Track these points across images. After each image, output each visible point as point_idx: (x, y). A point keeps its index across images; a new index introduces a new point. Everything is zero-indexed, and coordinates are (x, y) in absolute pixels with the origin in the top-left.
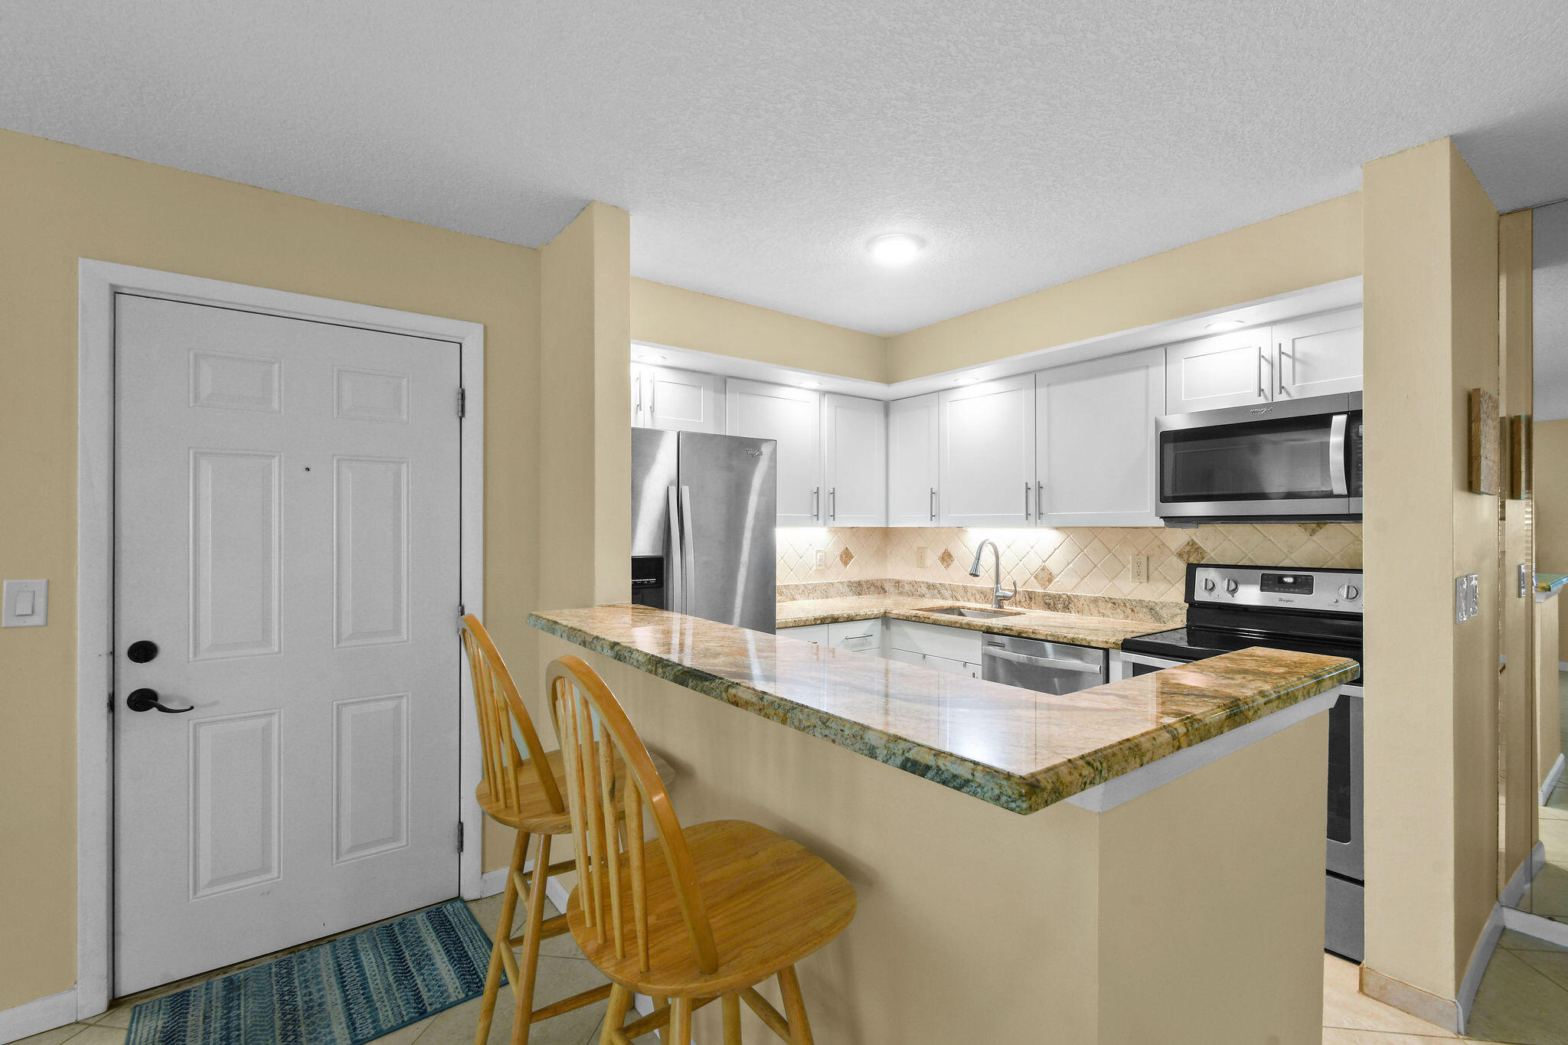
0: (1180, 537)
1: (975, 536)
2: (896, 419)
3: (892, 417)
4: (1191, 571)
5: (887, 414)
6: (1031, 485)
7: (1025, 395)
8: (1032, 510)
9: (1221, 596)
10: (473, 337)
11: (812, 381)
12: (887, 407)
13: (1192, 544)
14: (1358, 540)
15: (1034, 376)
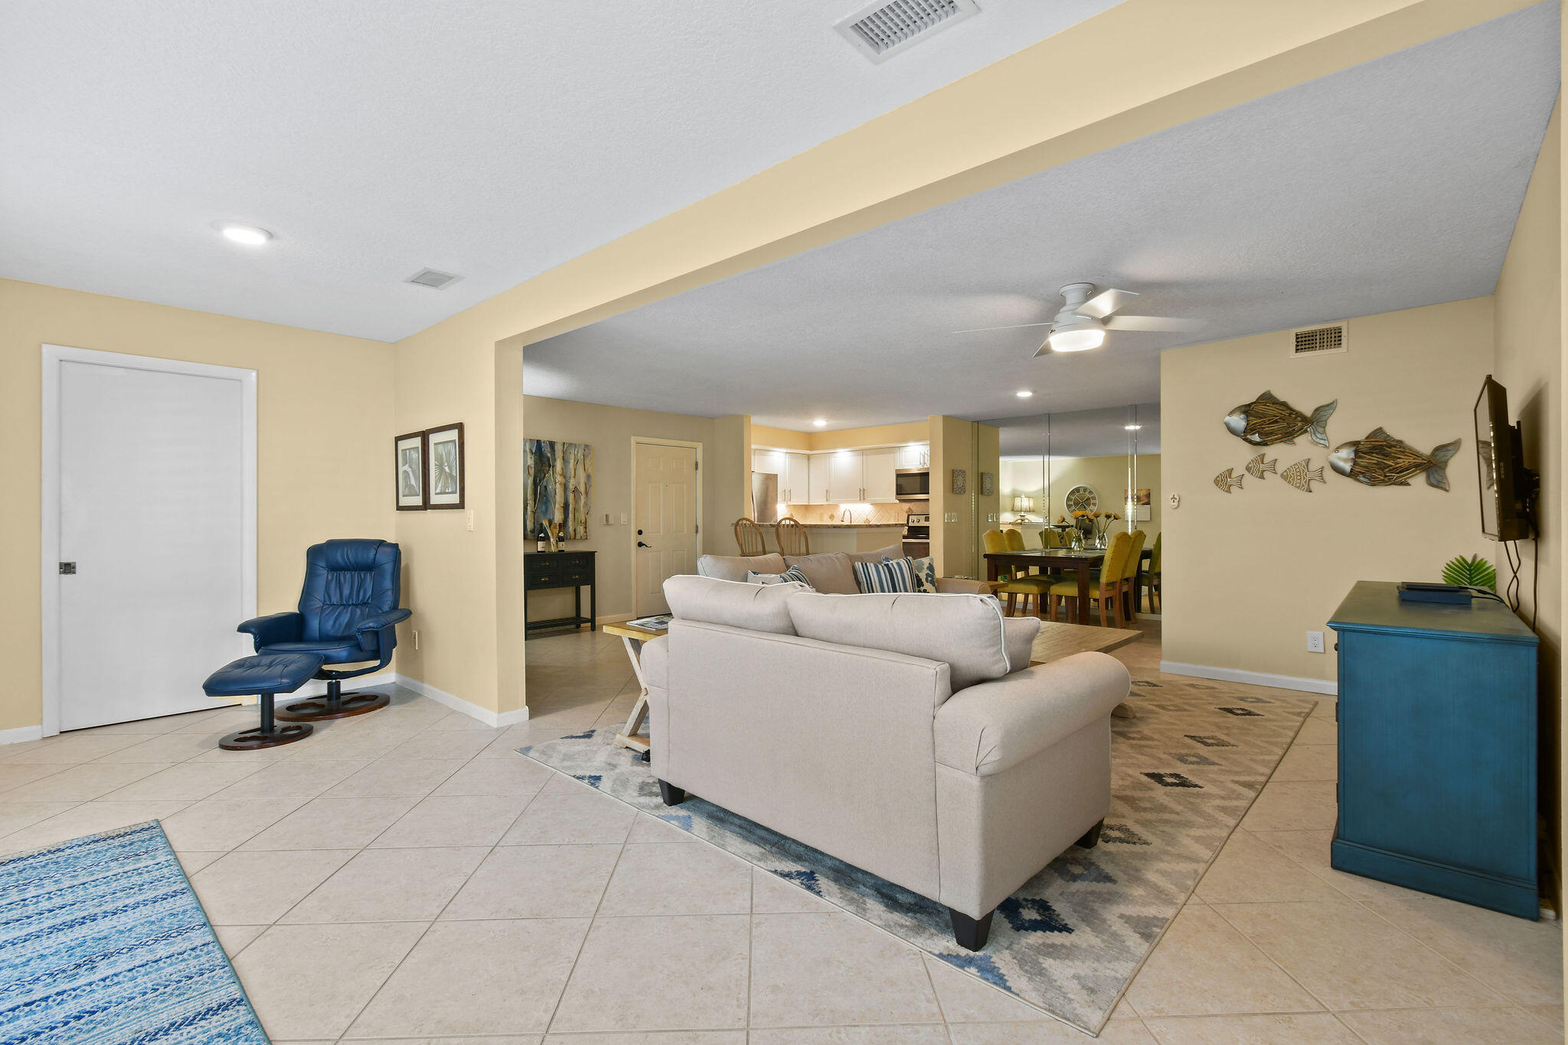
0: (906, 506)
1: (843, 507)
2: (812, 461)
3: (810, 461)
4: (909, 516)
5: (809, 460)
6: (862, 489)
7: (860, 458)
8: (862, 498)
9: (916, 524)
10: (700, 447)
11: (785, 451)
12: (809, 457)
13: (910, 508)
14: (928, 506)
15: (863, 452)
